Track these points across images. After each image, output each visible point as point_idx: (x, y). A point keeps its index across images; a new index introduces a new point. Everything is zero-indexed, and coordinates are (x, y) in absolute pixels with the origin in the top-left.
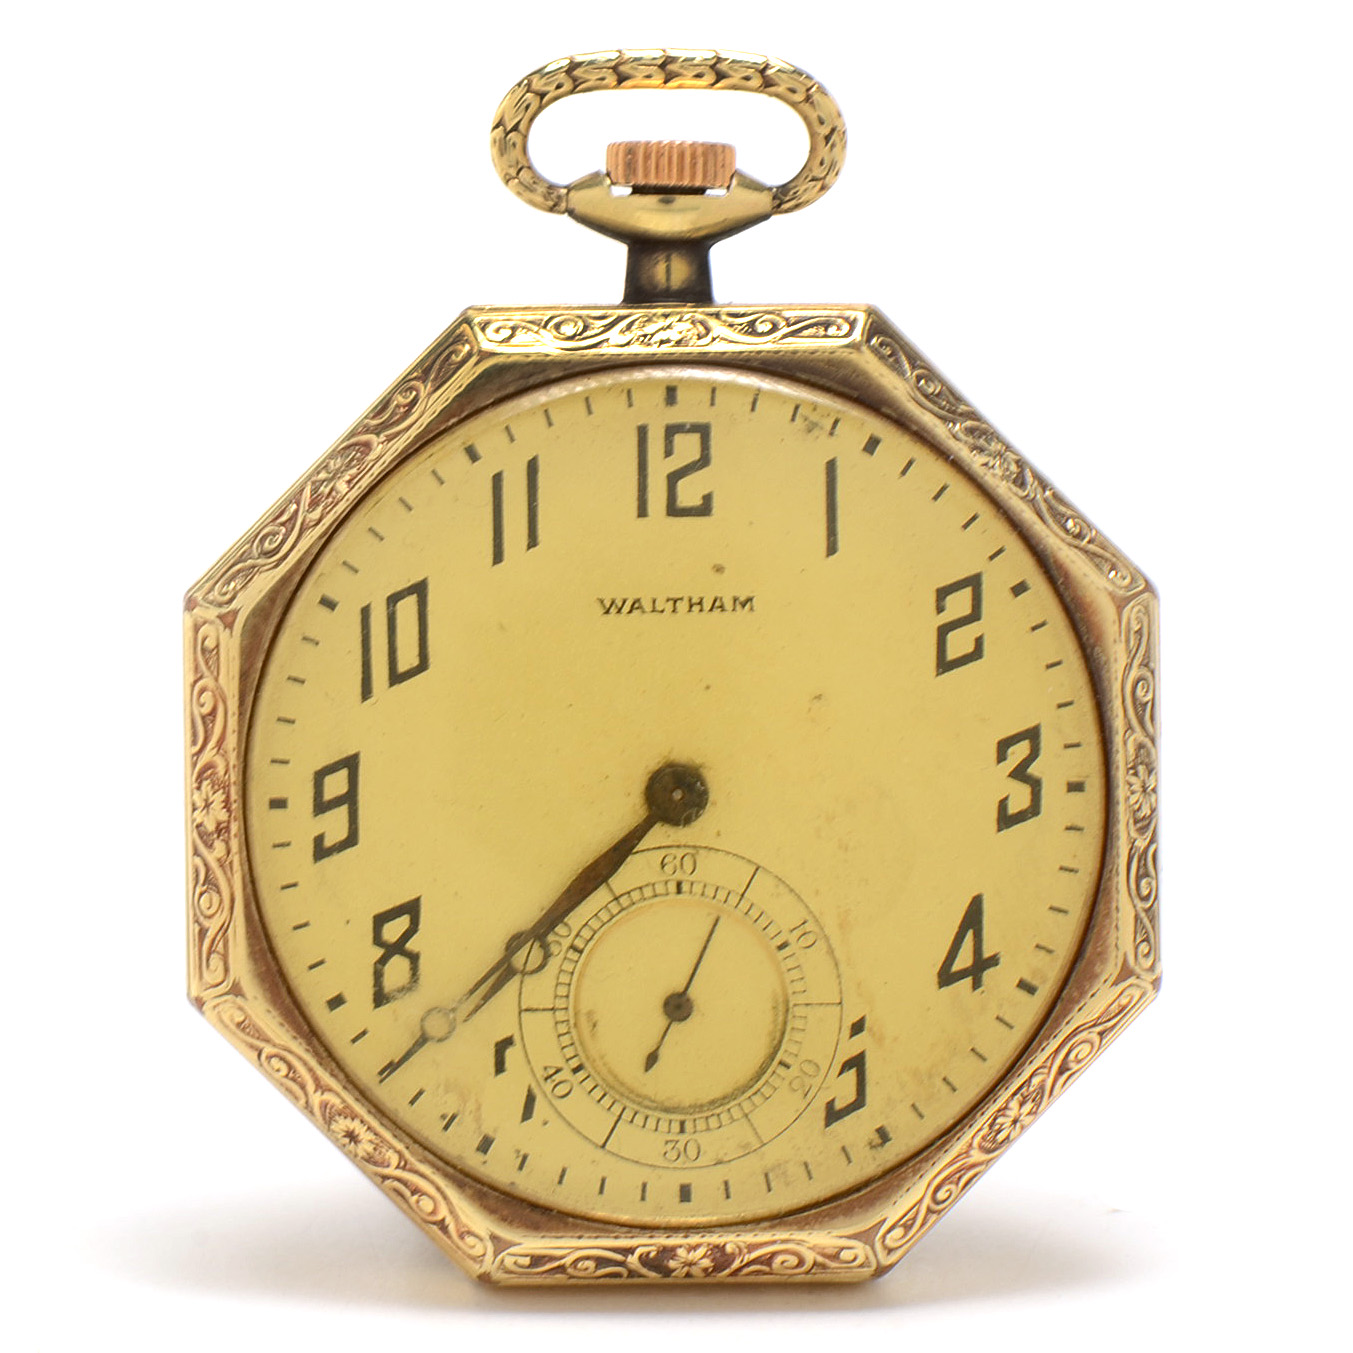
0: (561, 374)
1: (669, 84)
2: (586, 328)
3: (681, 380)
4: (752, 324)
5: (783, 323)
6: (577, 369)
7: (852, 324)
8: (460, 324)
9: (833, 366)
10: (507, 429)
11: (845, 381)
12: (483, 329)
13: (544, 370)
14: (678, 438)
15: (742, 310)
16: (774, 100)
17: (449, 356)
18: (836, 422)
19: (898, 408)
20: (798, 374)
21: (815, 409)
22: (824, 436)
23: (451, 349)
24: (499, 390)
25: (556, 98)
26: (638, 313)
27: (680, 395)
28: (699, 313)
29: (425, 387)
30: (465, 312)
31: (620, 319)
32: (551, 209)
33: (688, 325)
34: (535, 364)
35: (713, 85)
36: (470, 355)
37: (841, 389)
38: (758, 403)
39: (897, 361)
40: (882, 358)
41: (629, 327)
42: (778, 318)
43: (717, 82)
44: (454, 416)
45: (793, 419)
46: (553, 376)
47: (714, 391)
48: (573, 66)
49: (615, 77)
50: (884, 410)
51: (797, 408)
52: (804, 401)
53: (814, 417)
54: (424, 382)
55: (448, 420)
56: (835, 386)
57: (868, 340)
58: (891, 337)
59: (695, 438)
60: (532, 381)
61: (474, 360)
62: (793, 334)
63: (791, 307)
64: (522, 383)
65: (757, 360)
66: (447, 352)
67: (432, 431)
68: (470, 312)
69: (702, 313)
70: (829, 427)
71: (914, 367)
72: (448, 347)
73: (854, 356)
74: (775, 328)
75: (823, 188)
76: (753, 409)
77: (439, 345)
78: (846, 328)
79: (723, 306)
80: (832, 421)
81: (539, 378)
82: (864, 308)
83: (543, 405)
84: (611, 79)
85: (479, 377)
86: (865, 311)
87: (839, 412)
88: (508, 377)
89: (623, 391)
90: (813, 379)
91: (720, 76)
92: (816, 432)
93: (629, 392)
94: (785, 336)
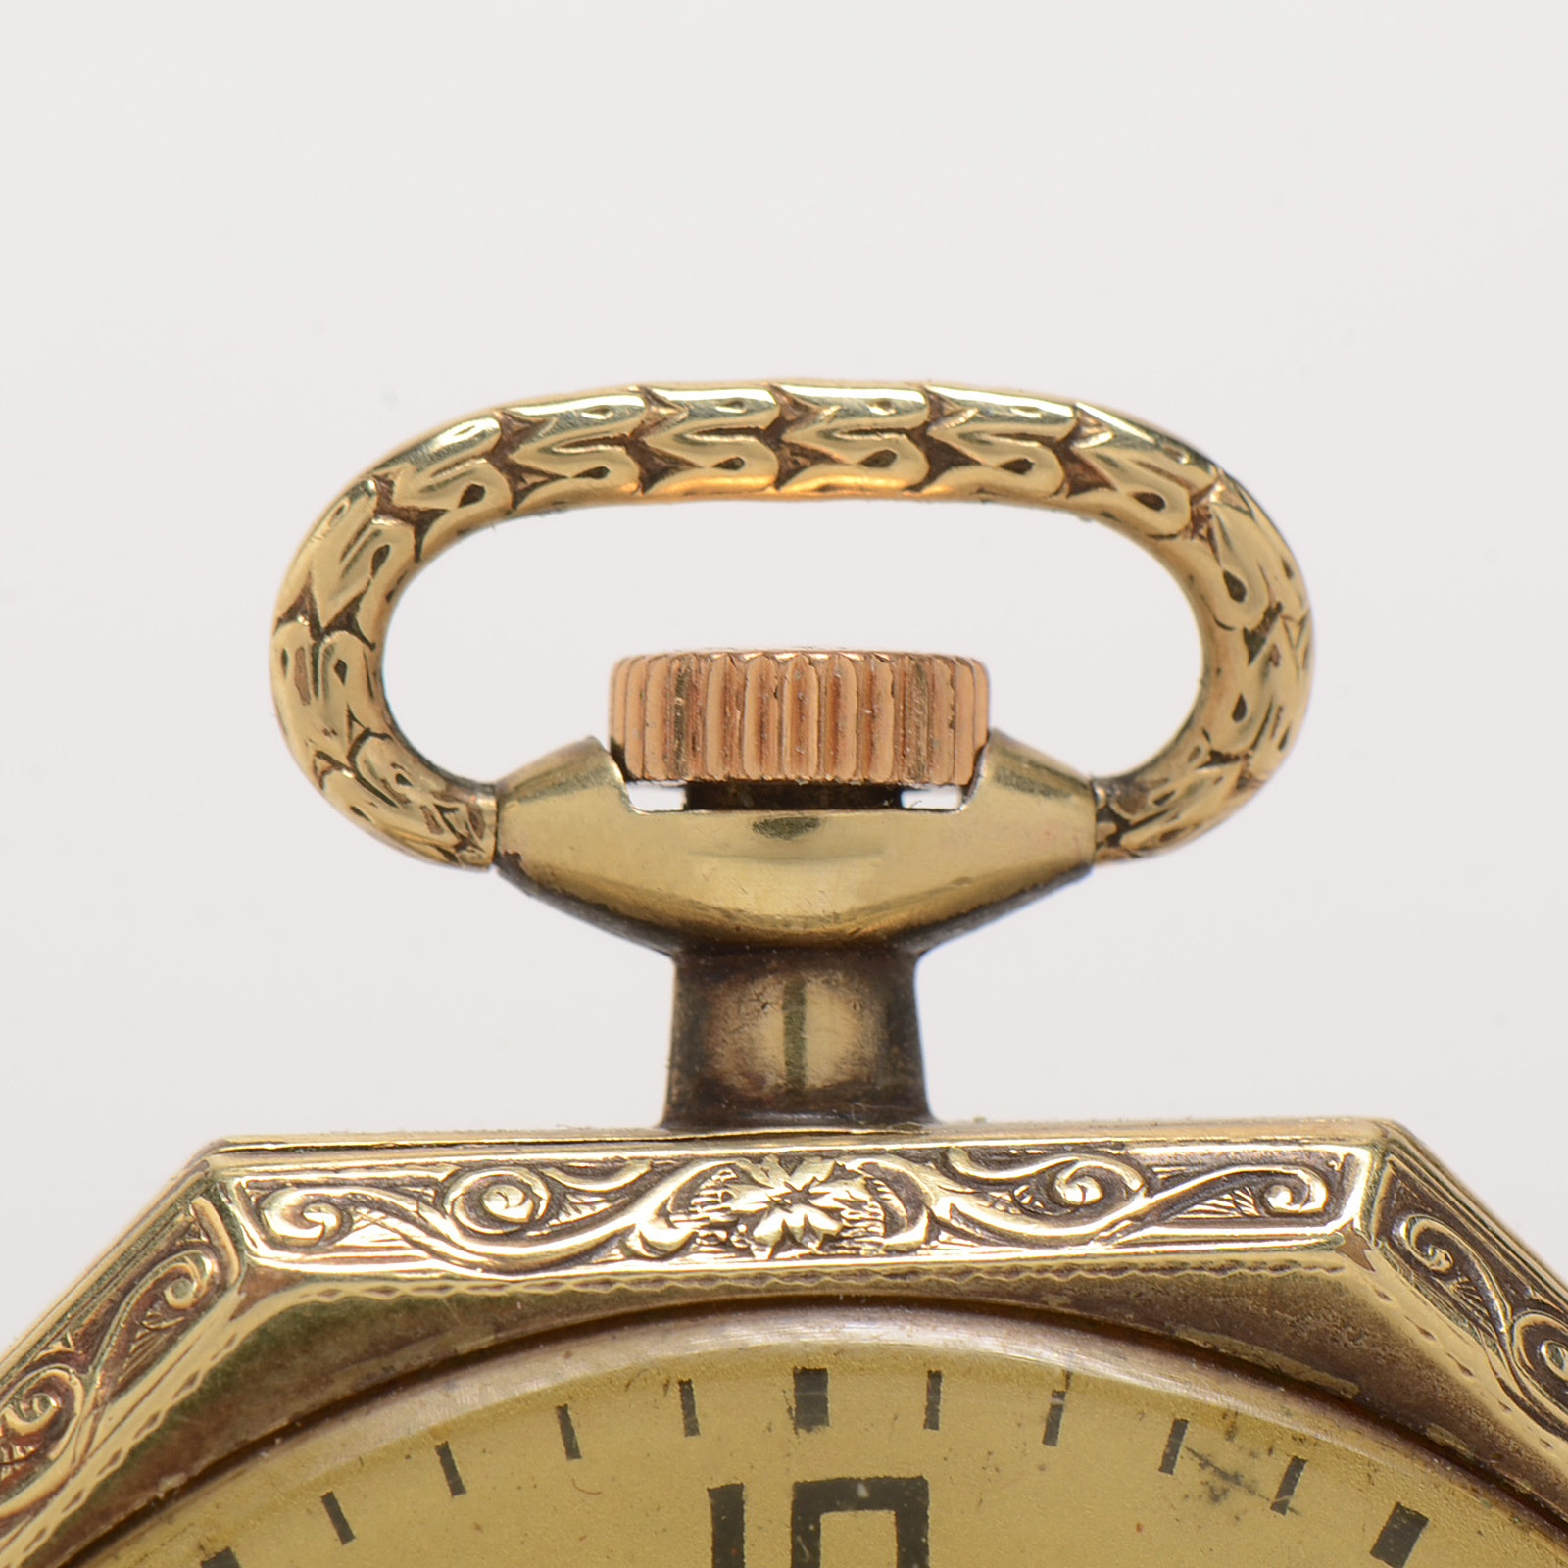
0: (486, 1341)
1: (794, 487)
2: (557, 1204)
3: (840, 1351)
4: (1046, 1183)
5: (1134, 1183)
6: (536, 1326)
7: (1336, 1184)
8: (187, 1197)
9: (1283, 1308)
10: (330, 1501)
11: (1319, 1352)
12: (256, 1213)
13: (437, 1331)
14: (834, 1525)
15: (1014, 1143)
16: (1098, 530)
17: (154, 1296)
18: (1297, 1465)
19: (1476, 1428)
20: (1183, 1334)
21: (1230, 1435)
22: (1256, 1511)
23: (161, 1270)
24: (303, 1390)
25: (462, 531)
26: (710, 1155)
27: (836, 1393)
28: (890, 1154)
29: (87, 1387)
30: (200, 1164)
31: (660, 1173)
32: (450, 858)
33: (856, 1190)
34: (410, 1306)
35: (915, 488)
36: (220, 1287)
37: (1309, 1374)
38: (1065, 1420)
39: (1473, 1289)
40: (1428, 1278)
41: (684, 1200)
42: (1119, 1170)
43: (931, 478)
44: (172, 1470)
45: (1168, 1465)
46: (464, 1347)
47: (935, 1377)
48: (516, 431)
49: (633, 469)
50: (1436, 1433)
51: (1179, 1428)
52: (1199, 1408)
53: (1228, 1456)
54: (82, 1369)
55: (155, 1483)
56: (1289, 1366)
57: (1385, 1231)
58: (1448, 1219)
59: (882, 1523)
60: (401, 1362)
61: (232, 1299)
62: (1163, 1213)
63: (1156, 1130)
64: (375, 1369)
65: (1058, 1290)
66: (147, 1283)
67: (104, 1516)
68: (217, 1161)
69: (900, 1154)
70: (1271, 1487)
71: (1519, 1304)
72: (153, 1264)
73: (1350, 1272)
74: (1112, 1192)
75: (1245, 783)
76: (1051, 1436)
77: (127, 1258)
78: (1319, 1194)
79: (959, 1130)
80: (1284, 1463)
81: (422, 1354)
82: (1371, 1134)
83: (433, 1432)
84: (624, 472)
85: (247, 1353)
86: (1372, 1145)
87: (1301, 1440)
88: (332, 1351)
89: (666, 1386)
90: (1224, 1343)
91: (942, 458)
92: (1238, 1498)
93: (686, 1388)
94: (1140, 1220)
